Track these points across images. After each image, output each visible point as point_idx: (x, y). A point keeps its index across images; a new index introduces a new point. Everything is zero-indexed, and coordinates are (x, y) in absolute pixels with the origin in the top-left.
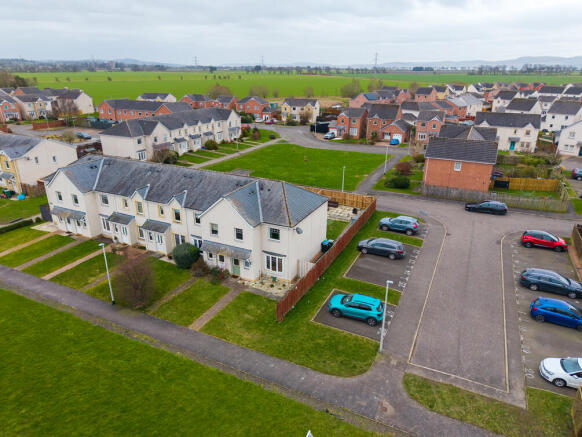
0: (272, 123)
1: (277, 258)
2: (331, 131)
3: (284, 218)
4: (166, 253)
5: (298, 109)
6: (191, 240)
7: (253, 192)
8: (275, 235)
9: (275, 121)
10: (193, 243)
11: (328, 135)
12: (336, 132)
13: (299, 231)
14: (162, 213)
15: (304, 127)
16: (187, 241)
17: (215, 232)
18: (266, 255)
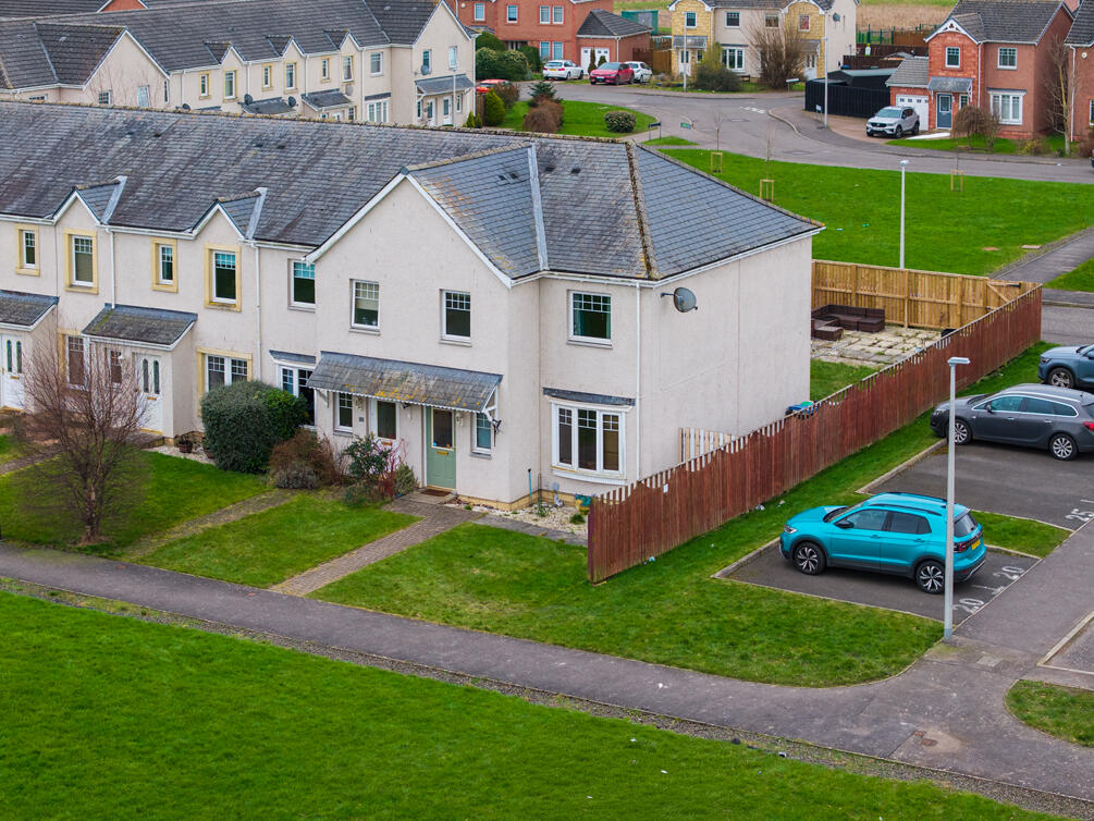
0: (623, 79)
1: (601, 410)
2: (902, 102)
3: (627, 252)
4: (170, 434)
5: (751, 18)
6: (270, 373)
7: (516, 176)
8: (593, 320)
9: (639, 71)
10: (278, 383)
11: (886, 119)
12: (922, 108)
13: (682, 302)
14: (168, 274)
15: (776, 96)
16: (253, 374)
17: (366, 316)
18: (557, 404)
